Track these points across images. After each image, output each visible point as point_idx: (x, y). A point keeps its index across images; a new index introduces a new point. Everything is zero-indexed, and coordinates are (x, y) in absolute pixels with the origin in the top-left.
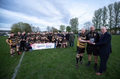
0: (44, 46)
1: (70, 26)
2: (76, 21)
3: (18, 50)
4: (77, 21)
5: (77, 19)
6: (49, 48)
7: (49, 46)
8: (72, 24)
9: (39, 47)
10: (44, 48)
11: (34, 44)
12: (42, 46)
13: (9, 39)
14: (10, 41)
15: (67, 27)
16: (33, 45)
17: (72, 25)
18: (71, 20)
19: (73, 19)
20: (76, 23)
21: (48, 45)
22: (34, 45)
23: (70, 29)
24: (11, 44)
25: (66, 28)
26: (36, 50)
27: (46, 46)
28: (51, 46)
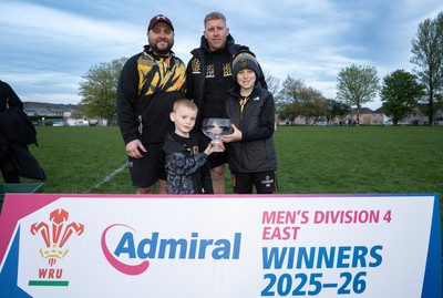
0: (228, 249)
1: (415, 67)
18: (425, 28)
23: (418, 91)
27: (271, 258)
28: (360, 254)
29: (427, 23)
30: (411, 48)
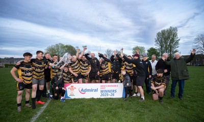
0: (96, 90)
1: (157, 47)
2: (172, 36)
3: (34, 95)
4: (175, 35)
5: (175, 29)
6: (109, 97)
7: (109, 91)
8: (161, 42)
9: (83, 91)
10: (97, 95)
11: (72, 85)
12: (91, 90)
13: (18, 67)
14: (20, 73)
15: (148, 51)
16: (70, 86)
17: (162, 46)
19: (163, 32)
20: (173, 40)
21: (107, 89)
22: (72, 87)
24: (19, 80)
25: (146, 52)
26: (75, 99)
27: (102, 91)
28: (113, 91)
29: (159, 33)
30: (155, 41)
